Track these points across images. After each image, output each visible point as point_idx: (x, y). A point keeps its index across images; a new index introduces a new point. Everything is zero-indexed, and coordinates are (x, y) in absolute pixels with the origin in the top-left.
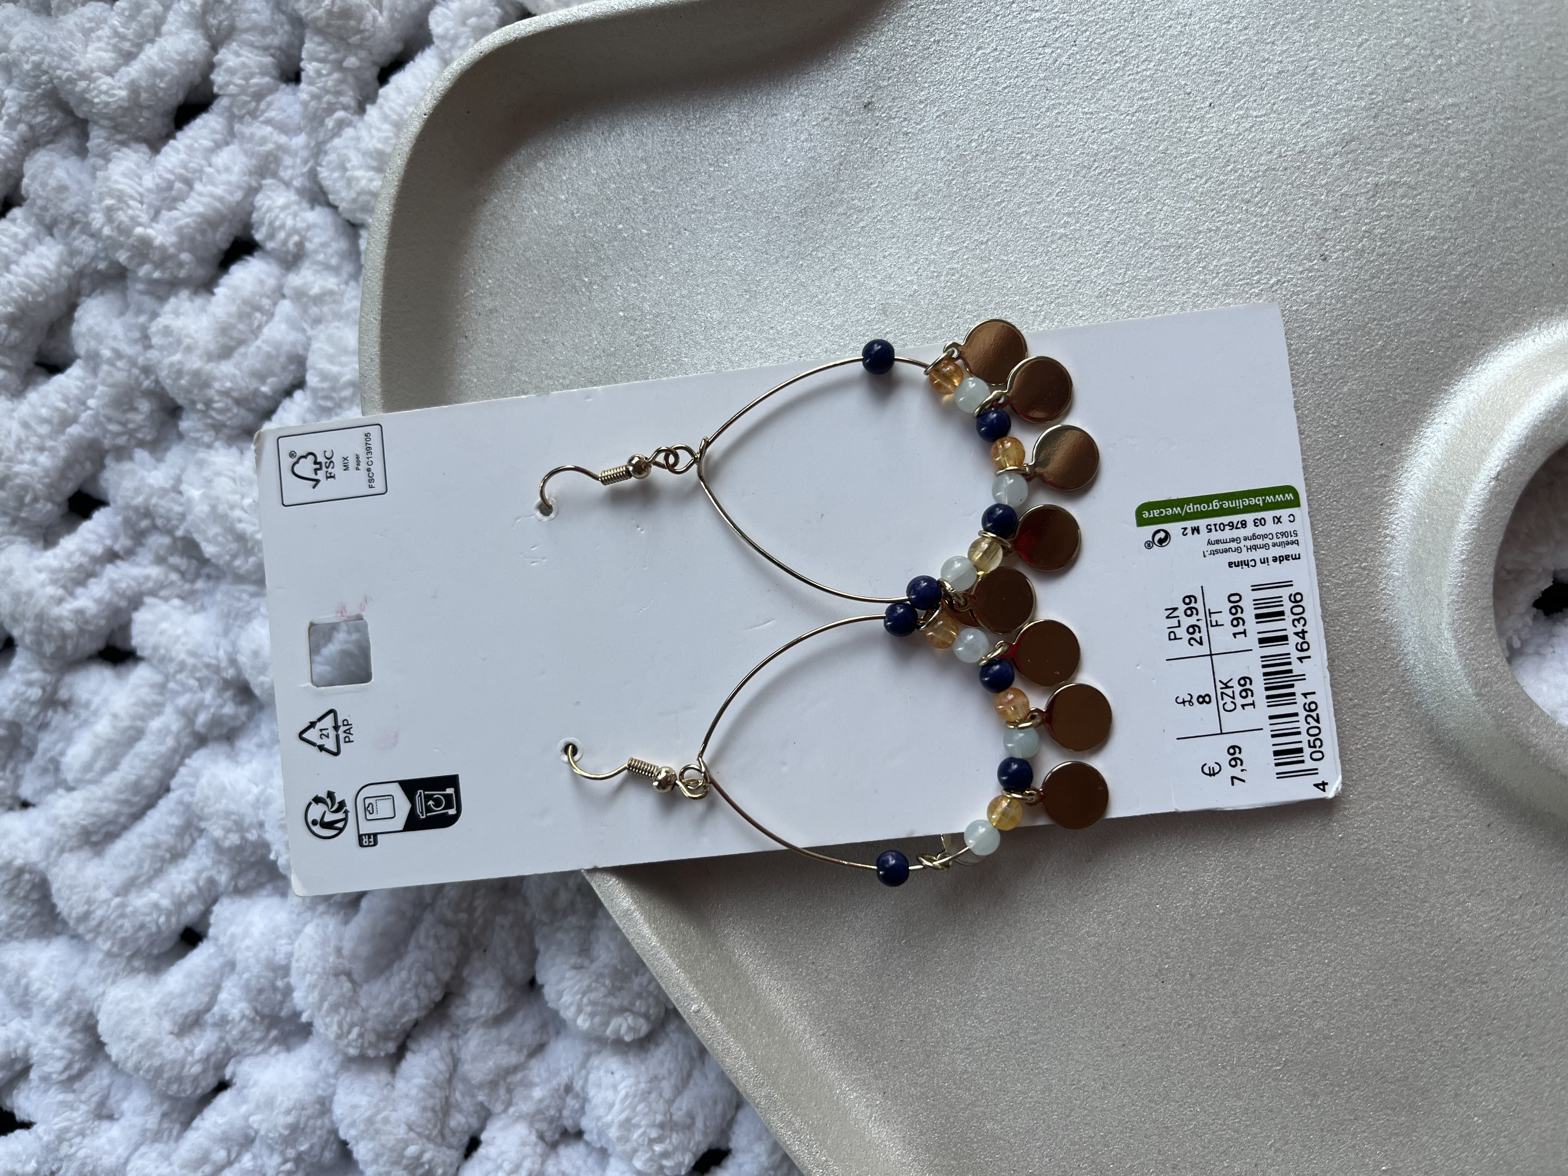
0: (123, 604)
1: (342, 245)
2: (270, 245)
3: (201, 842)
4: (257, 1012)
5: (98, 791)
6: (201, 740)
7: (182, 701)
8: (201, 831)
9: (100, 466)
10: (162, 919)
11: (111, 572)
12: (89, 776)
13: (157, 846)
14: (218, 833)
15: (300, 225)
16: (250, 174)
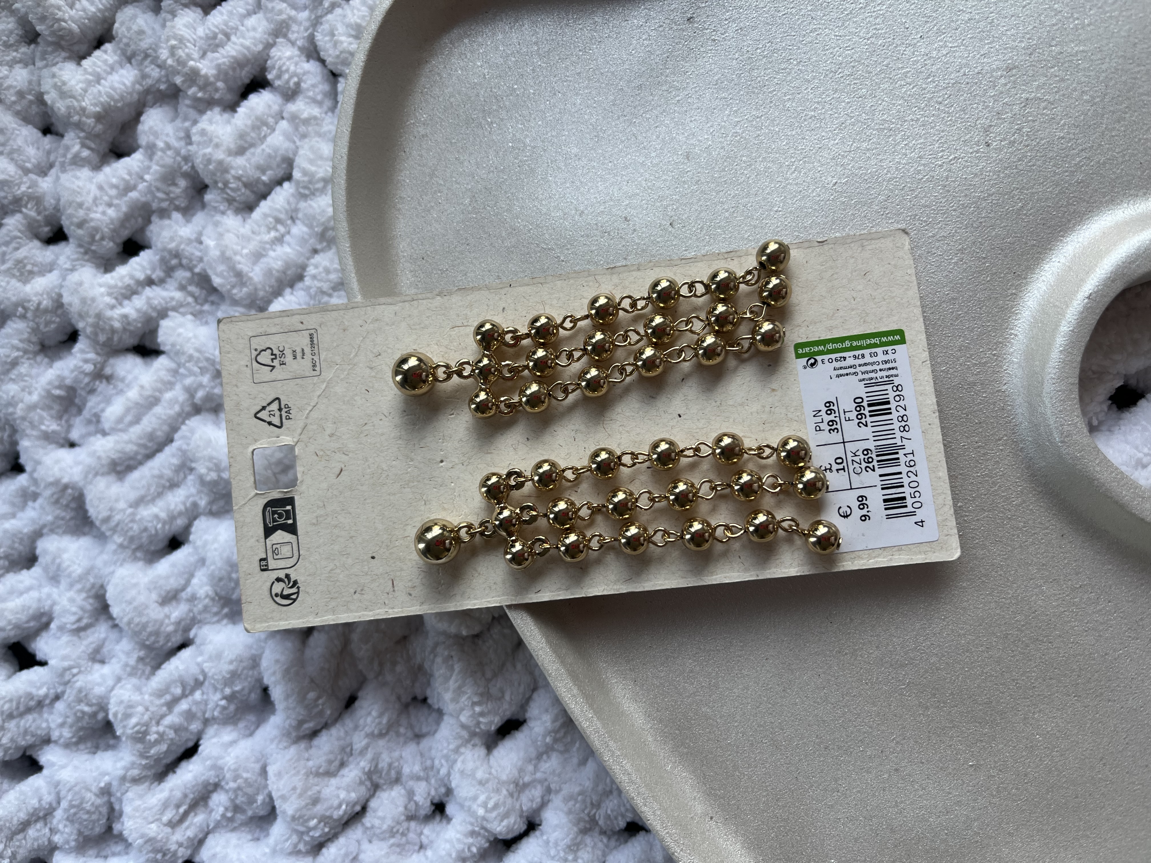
0: (154, 314)
1: (326, 87)
2: (277, 83)
3: (191, 477)
4: (217, 594)
5: (125, 437)
6: (197, 410)
7: (188, 381)
8: (192, 470)
9: (148, 221)
10: (159, 526)
11: (148, 292)
12: (120, 426)
13: (161, 477)
14: (203, 471)
15: (299, 71)
16: (269, 34)
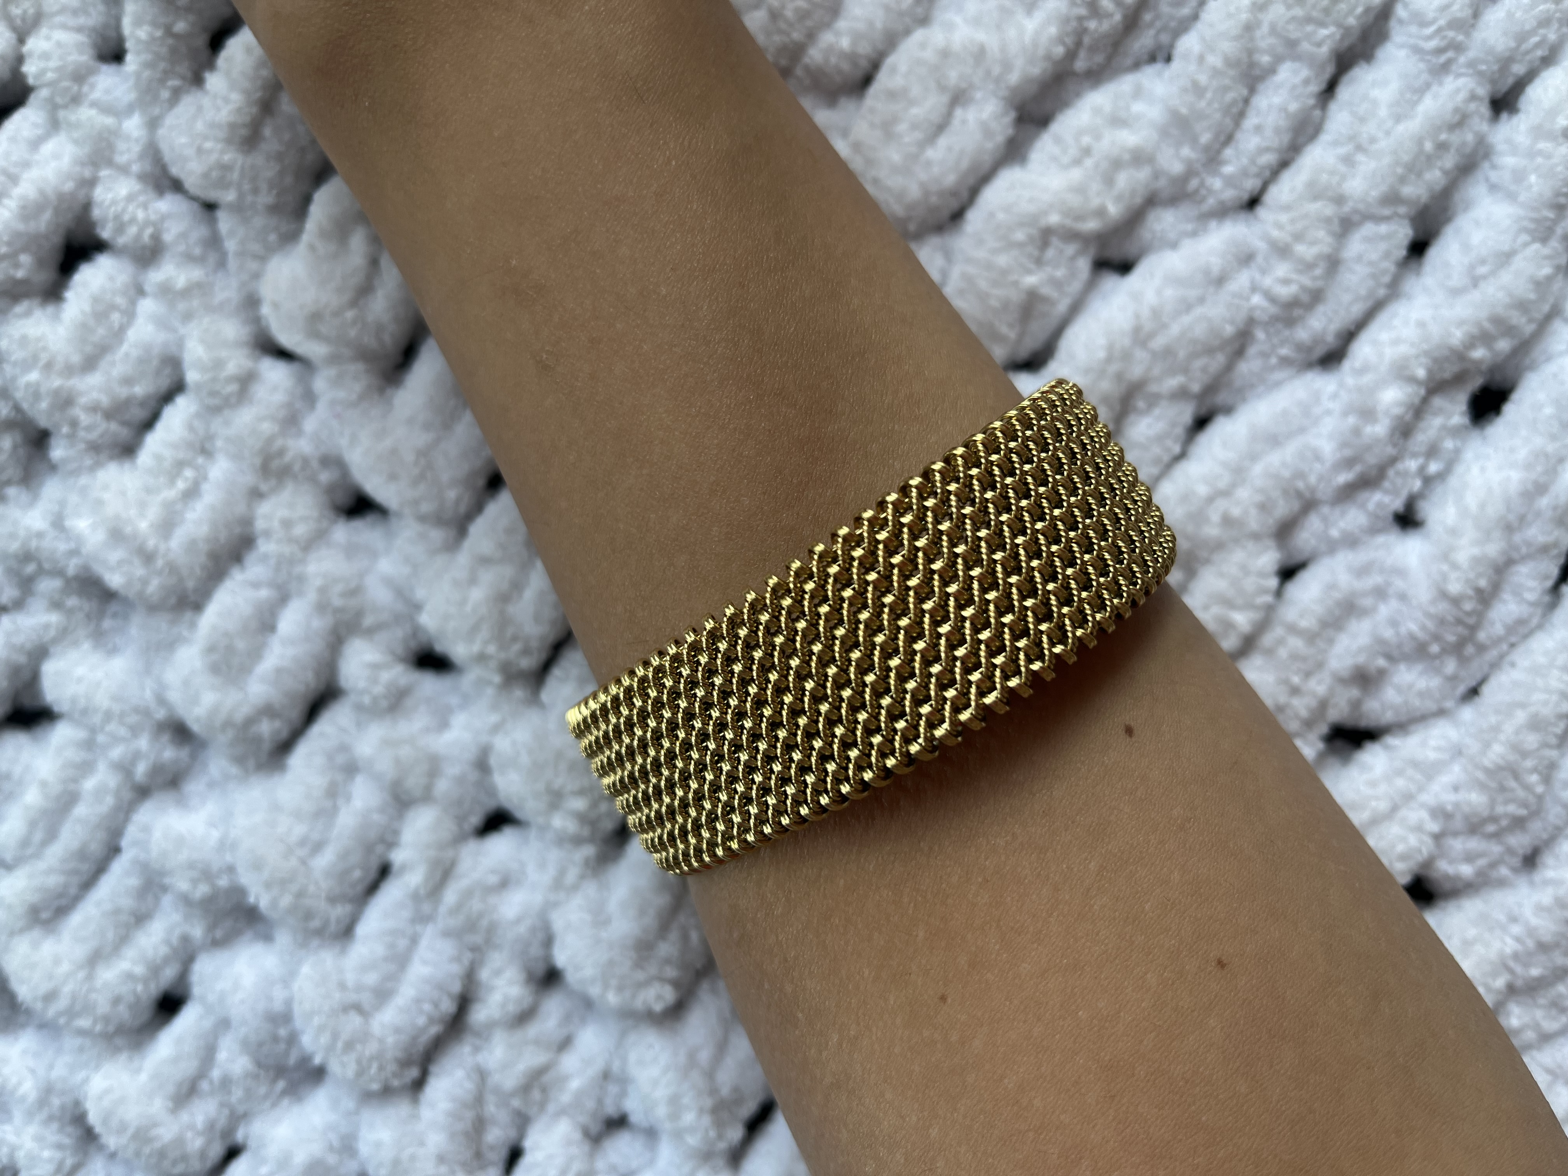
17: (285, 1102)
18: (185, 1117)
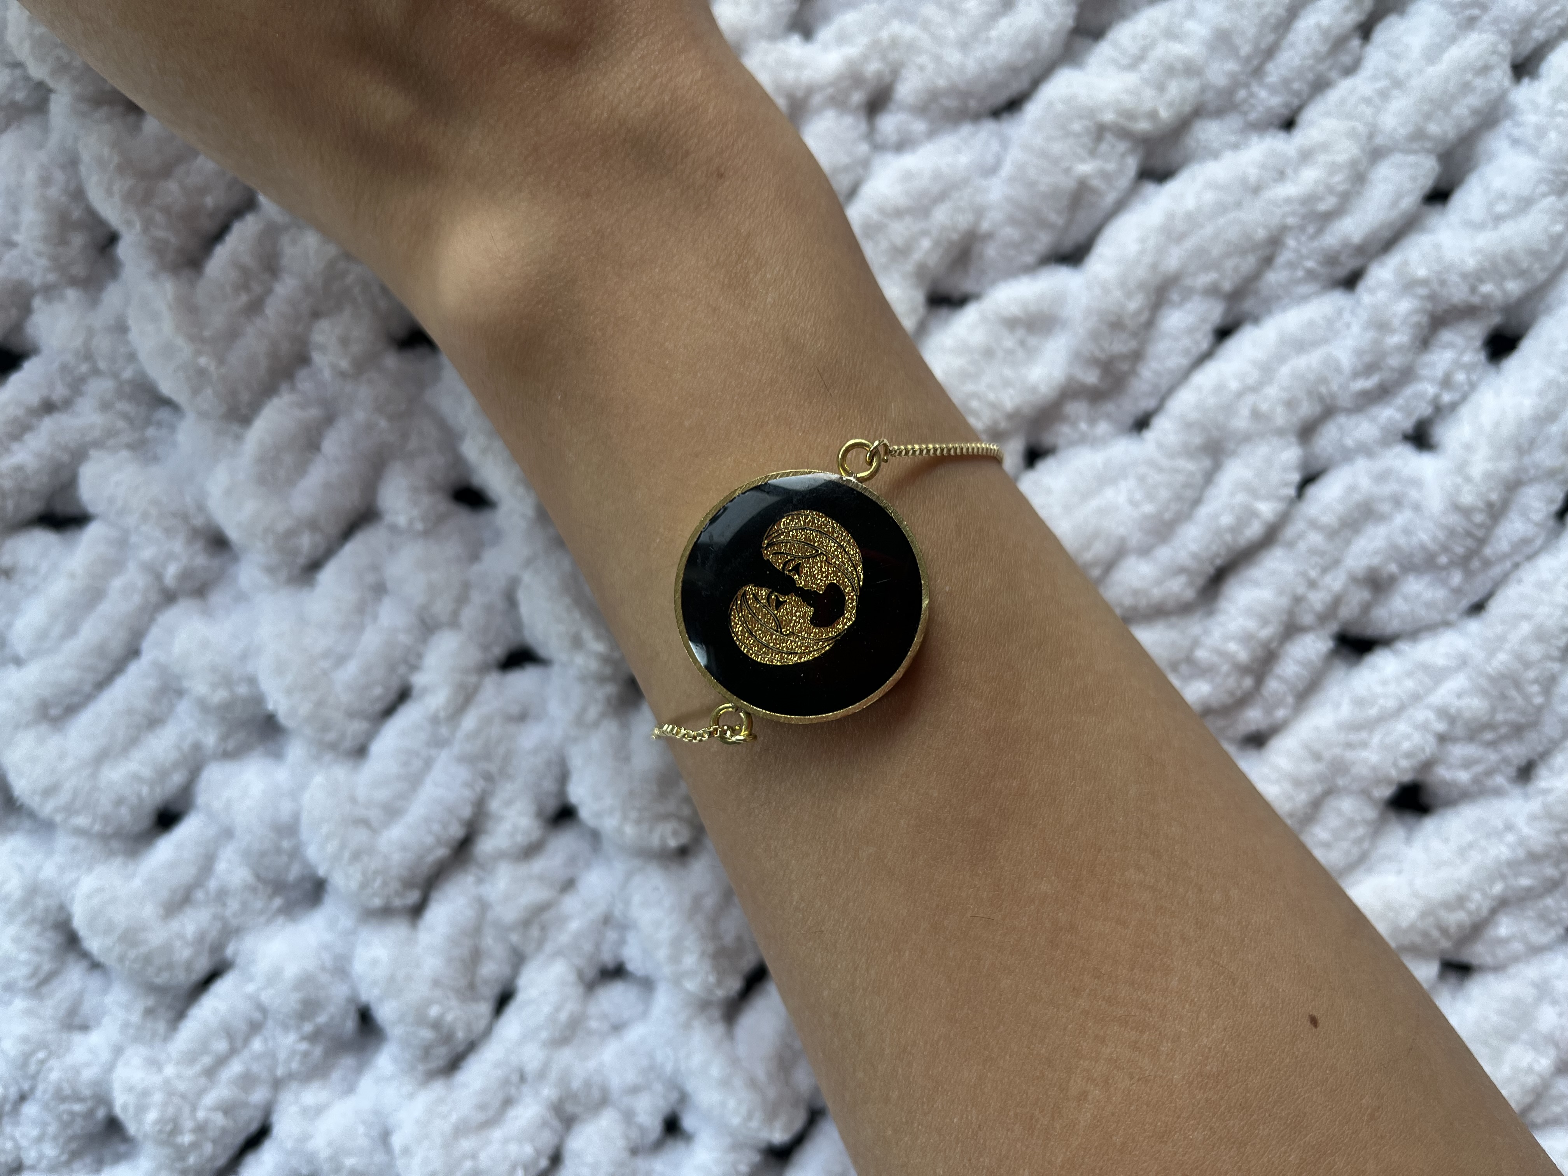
17: (281, 920)
18: (175, 925)
